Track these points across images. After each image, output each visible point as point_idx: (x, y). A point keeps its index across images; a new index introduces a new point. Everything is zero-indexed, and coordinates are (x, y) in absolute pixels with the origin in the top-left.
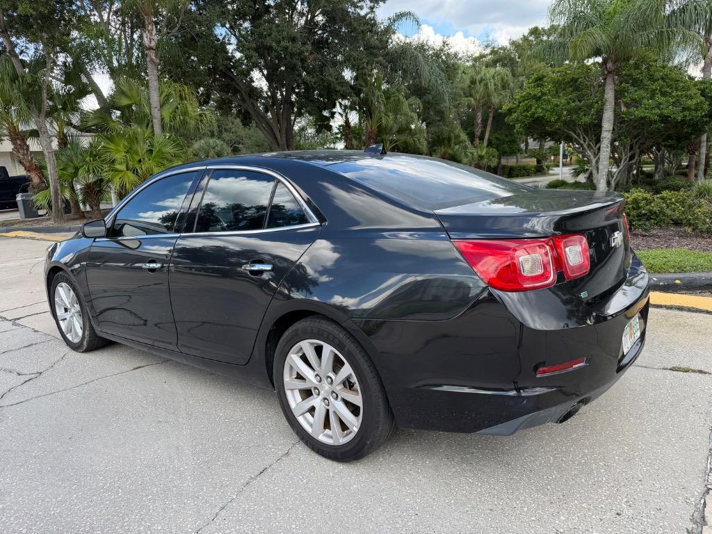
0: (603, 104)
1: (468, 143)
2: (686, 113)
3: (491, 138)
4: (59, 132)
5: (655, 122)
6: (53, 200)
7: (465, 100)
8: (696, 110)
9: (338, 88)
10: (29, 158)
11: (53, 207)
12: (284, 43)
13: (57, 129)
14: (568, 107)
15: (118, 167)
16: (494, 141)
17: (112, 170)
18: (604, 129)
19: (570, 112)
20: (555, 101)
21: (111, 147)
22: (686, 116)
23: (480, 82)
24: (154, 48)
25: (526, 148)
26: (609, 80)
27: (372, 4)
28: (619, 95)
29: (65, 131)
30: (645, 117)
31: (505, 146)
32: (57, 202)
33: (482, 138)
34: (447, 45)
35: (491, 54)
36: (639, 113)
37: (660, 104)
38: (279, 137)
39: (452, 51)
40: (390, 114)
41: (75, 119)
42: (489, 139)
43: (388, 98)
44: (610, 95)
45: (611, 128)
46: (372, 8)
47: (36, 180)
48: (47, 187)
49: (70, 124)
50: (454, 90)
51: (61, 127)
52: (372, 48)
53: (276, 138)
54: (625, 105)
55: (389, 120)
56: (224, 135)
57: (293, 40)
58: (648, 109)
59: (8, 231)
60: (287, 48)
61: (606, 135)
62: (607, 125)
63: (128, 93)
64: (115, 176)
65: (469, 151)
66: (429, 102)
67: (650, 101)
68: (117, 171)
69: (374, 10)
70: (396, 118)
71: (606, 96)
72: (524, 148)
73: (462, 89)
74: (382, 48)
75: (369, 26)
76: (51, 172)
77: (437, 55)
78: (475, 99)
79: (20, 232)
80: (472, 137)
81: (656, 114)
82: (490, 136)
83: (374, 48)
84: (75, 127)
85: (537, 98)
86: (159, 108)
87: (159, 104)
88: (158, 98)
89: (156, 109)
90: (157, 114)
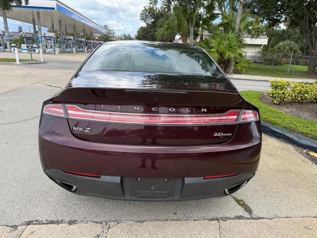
4: (201, 34)
29: (204, 33)
51: (202, 32)
86: (239, 24)
87: (239, 22)
88: (240, 20)
89: (237, 25)
90: (237, 27)
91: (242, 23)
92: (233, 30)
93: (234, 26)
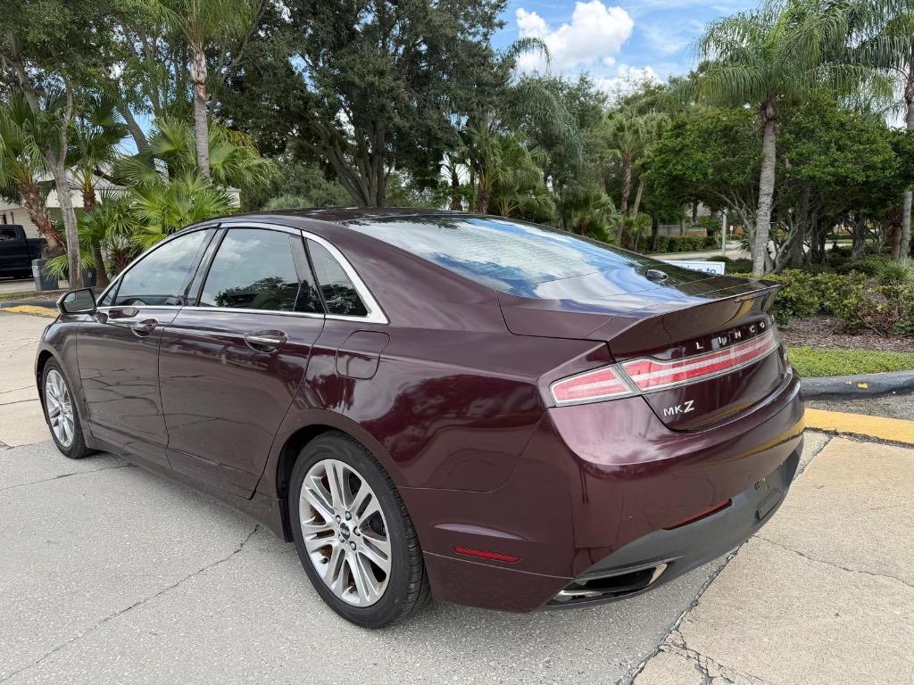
0: (761, 160)
1: (612, 207)
2: (870, 173)
3: (644, 201)
4: (85, 185)
5: (829, 183)
6: (70, 268)
7: (609, 154)
8: (883, 169)
9: (440, 135)
10: (45, 215)
11: (71, 277)
12: (370, 78)
13: (83, 180)
14: (716, 163)
15: (151, 228)
16: (649, 206)
17: (143, 234)
18: (761, 193)
19: (719, 170)
20: (699, 156)
21: (144, 203)
22: (869, 177)
23: (629, 128)
24: (203, 81)
25: (694, 215)
26: (769, 130)
27: (485, 30)
28: (781, 149)
29: (93, 182)
30: (814, 177)
31: (662, 212)
32: (75, 270)
33: (631, 203)
34: (586, 82)
35: (646, 94)
36: (806, 171)
37: (835, 160)
38: (367, 195)
39: (593, 91)
40: (508, 168)
41: (107, 169)
42: (640, 203)
43: (505, 149)
44: (770, 149)
45: (772, 191)
46: (485, 35)
47: (52, 243)
48: (64, 253)
49: (98, 173)
50: (593, 140)
51: (87, 178)
52: (484, 84)
53: (363, 196)
54: (790, 162)
55: (507, 176)
56: (311, 193)
57: (381, 74)
58: (817, 167)
59: (13, 305)
60: (373, 84)
61: (766, 201)
62: (767, 187)
63: (171, 137)
64: (148, 239)
65: (614, 216)
66: (560, 155)
67: (823, 157)
68: (148, 233)
69: (488, 37)
70: (515, 173)
71: (765, 150)
72: (691, 215)
73: (603, 138)
74: (496, 85)
75: (480, 59)
76: (71, 233)
77: (572, 96)
78: (623, 152)
79: (27, 306)
80: (617, 200)
81: (829, 174)
82: (642, 198)
83: (486, 84)
84: (106, 177)
85: (677, 152)
86: (207, 156)
87: (207, 151)
88: (207, 144)
89: (204, 159)
90: (204, 163)
91: (215, 152)
92: (196, 174)
93: (194, 163)
